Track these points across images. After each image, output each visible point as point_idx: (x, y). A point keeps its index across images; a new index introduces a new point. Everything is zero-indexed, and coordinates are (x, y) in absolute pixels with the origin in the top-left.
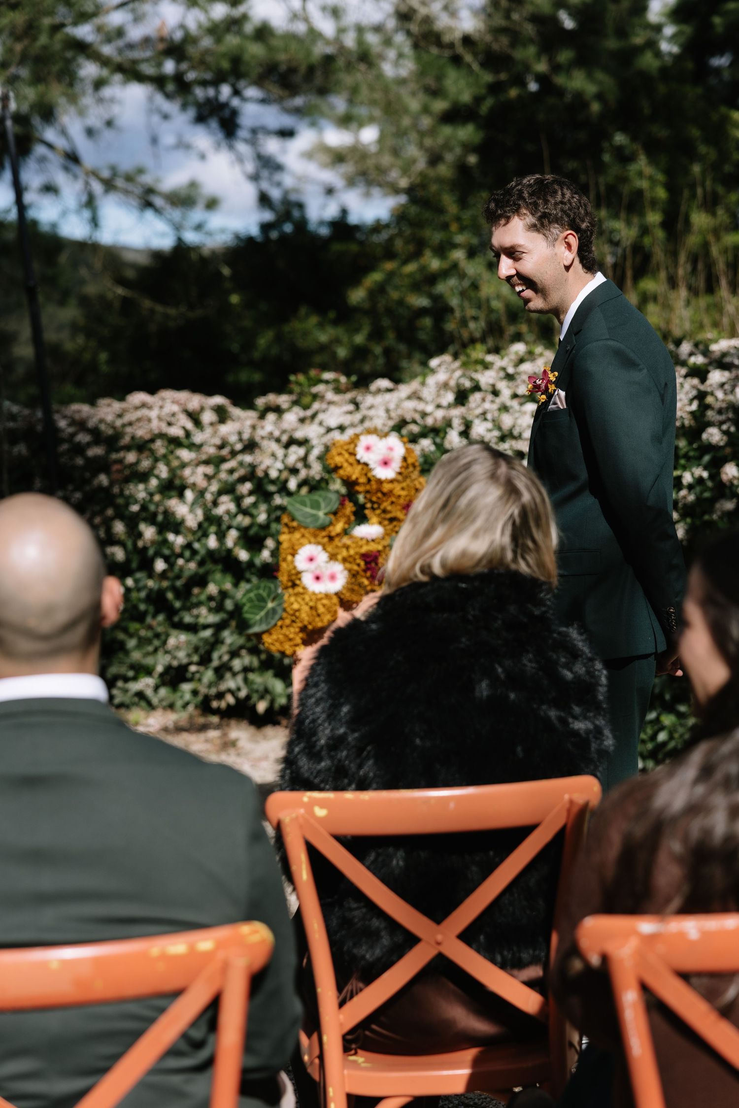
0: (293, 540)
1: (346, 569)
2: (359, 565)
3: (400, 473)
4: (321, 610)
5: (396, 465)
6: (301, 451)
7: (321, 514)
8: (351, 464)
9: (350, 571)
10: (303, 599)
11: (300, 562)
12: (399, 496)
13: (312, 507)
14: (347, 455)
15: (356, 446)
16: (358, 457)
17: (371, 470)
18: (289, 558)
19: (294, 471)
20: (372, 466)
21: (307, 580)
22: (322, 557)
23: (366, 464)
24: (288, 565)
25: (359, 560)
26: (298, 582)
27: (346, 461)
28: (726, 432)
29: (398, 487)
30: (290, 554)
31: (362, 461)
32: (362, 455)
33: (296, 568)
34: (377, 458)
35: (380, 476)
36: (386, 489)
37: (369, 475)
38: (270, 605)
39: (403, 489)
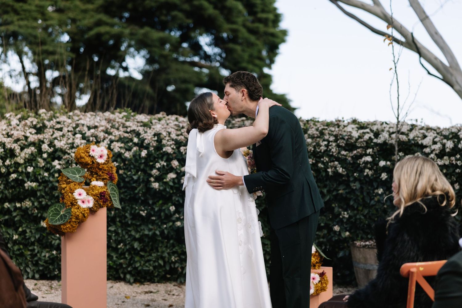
0: (72, 187)
1: (94, 198)
2: (98, 197)
3: (106, 161)
4: (86, 215)
5: (105, 157)
7: (77, 176)
8: (87, 157)
9: (95, 199)
10: (80, 210)
11: (76, 195)
12: (105, 170)
13: (72, 174)
14: (86, 153)
15: (90, 149)
16: (90, 154)
17: (95, 159)
18: (70, 194)
20: (96, 157)
21: (80, 203)
22: (84, 193)
23: (93, 157)
24: (69, 197)
25: (98, 195)
26: (75, 204)
27: (86, 155)
28: (173, 149)
29: (105, 166)
30: (70, 193)
31: (91, 155)
32: (92, 153)
33: (74, 198)
34: (97, 154)
35: (99, 162)
36: (100, 167)
37: (94, 161)
38: (62, 213)
39: (107, 167)
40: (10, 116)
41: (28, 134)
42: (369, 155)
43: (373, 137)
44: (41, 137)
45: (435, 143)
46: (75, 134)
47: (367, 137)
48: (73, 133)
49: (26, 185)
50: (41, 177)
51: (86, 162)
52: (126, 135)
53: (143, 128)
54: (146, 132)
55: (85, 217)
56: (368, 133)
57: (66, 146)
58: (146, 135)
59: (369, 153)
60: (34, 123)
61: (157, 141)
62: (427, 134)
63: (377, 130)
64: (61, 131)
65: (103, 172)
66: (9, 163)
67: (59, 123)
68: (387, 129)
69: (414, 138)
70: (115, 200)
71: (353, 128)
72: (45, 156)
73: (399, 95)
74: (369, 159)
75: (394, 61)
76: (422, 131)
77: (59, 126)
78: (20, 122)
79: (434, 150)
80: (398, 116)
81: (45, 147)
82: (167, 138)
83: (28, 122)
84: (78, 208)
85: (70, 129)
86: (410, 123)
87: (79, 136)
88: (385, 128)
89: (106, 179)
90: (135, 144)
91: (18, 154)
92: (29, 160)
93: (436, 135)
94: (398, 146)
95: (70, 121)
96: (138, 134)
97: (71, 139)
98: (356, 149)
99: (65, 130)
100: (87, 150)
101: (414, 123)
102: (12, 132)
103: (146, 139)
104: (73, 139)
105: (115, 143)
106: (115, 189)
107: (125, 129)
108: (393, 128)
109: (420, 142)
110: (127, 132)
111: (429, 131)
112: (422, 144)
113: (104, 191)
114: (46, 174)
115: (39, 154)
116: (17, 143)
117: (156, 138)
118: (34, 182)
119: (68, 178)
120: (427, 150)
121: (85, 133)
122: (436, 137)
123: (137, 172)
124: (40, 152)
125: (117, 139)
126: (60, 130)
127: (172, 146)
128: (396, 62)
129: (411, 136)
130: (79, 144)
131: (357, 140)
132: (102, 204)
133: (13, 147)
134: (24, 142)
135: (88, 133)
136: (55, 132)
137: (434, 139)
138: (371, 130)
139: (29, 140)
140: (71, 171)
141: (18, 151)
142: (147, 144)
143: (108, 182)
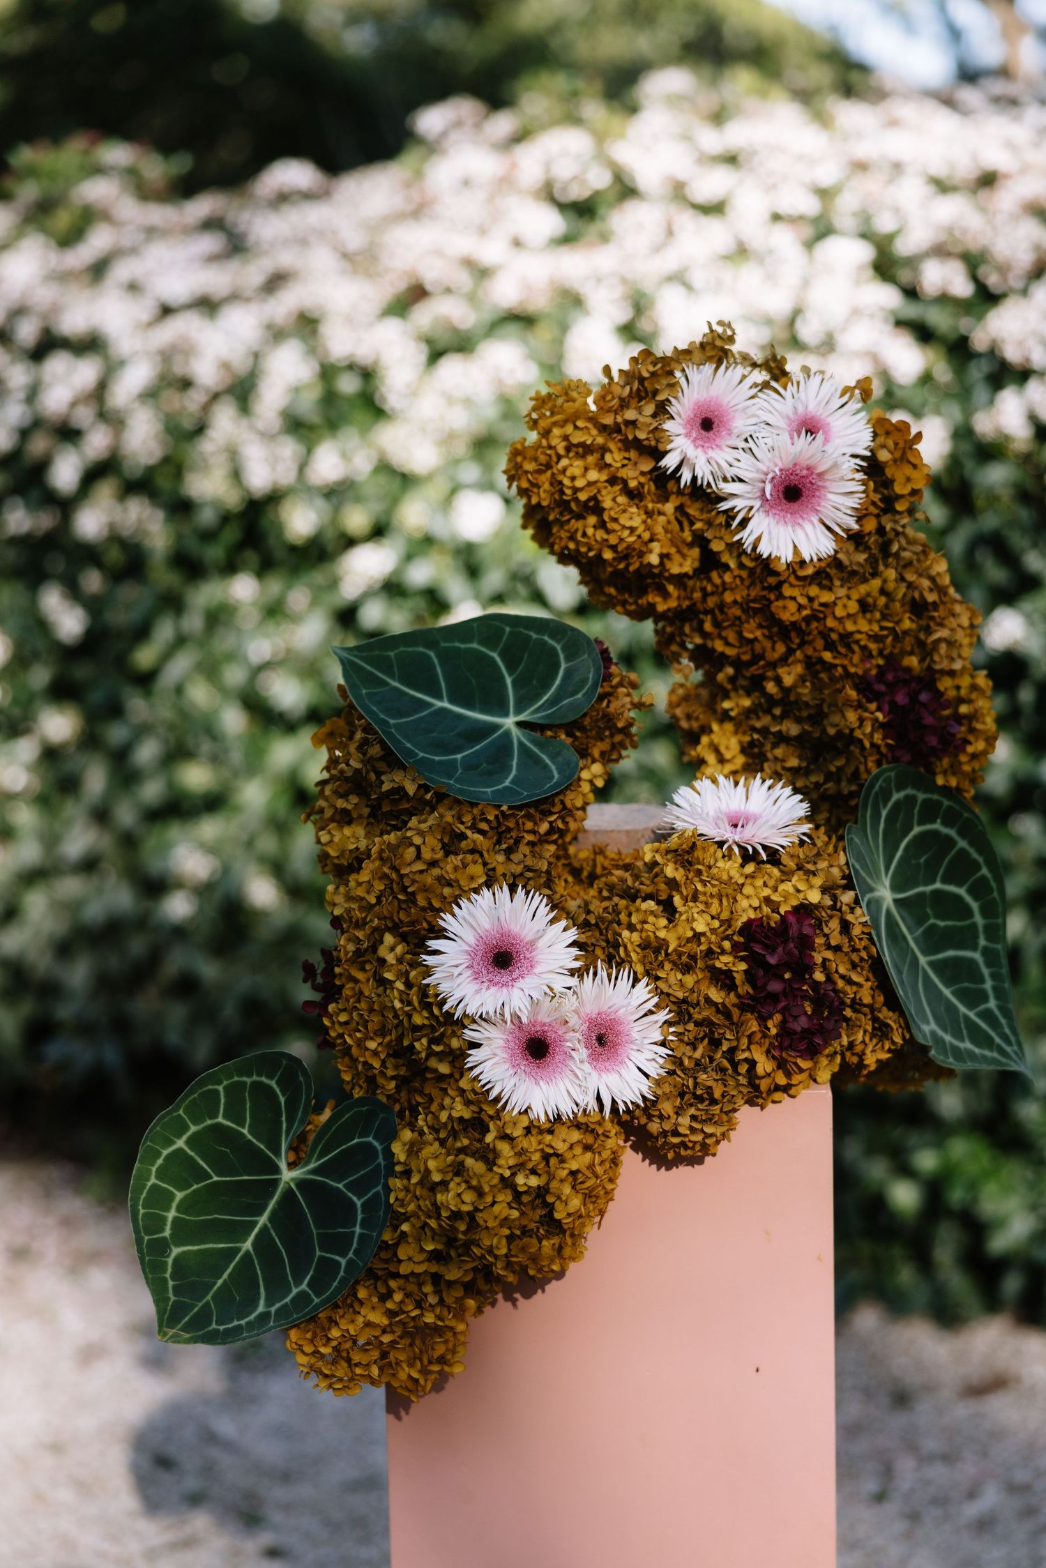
0: (409, 861)
1: (664, 997)
2: (724, 979)
3: (856, 539)
4: (566, 1205)
5: (843, 500)
6: (85, 373)
8: (635, 495)
9: (682, 1010)
10: (489, 1158)
12: (843, 641)
14: (614, 458)
15: (662, 410)
16: (670, 462)
18: (391, 949)
19: (68, 433)
20: (739, 495)
22: (550, 940)
23: (703, 495)
24: (383, 983)
25: (723, 962)
26: (444, 1069)
27: (613, 481)
29: (843, 598)
30: (395, 929)
31: (686, 477)
32: (685, 453)
33: (430, 1000)
34: (755, 465)
35: (764, 550)
36: (788, 613)
37: (718, 543)
38: (288, 1176)
39: (864, 606)
51: (625, 556)
55: (553, 1226)
65: (814, 669)
84: (478, 1125)
87: (845, 250)
89: (841, 746)
100: (630, 414)
104: (803, 280)
106: (962, 843)
113: (804, 910)
132: (764, 1065)
135: (922, 230)
140: (444, 656)
141: (402, 373)
143: (873, 778)
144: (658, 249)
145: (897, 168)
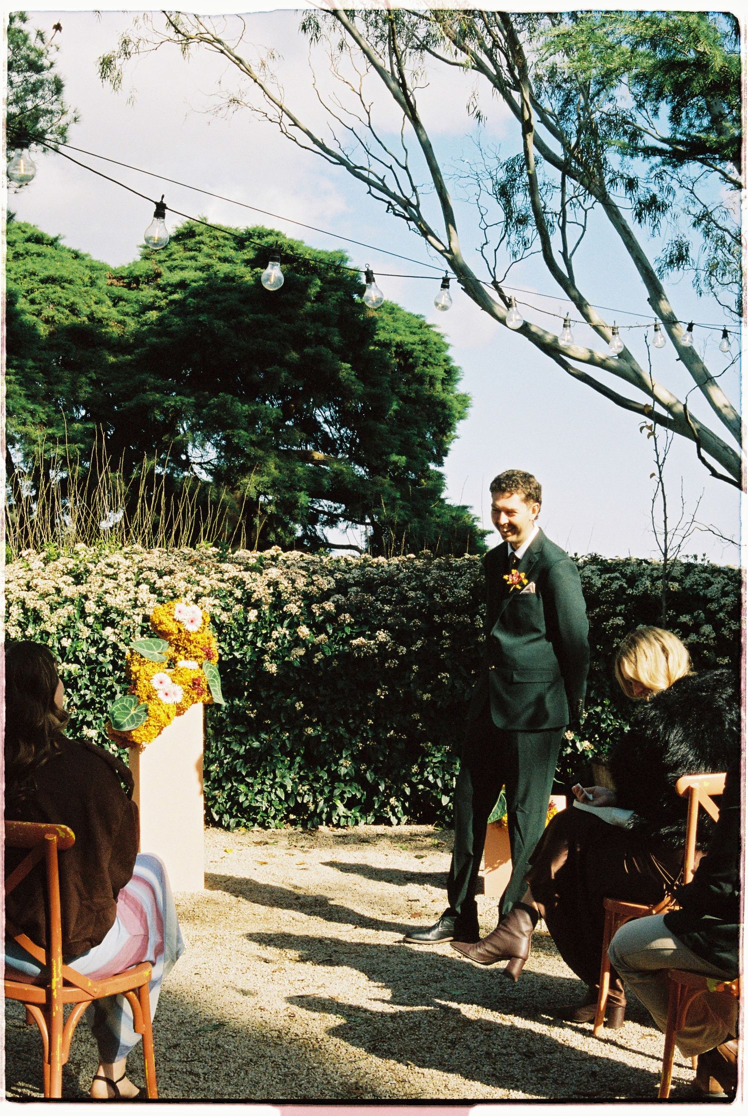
0: (147, 670)
1: (182, 688)
2: (190, 686)
3: (200, 628)
4: (171, 715)
5: (199, 622)
7: (156, 653)
8: (170, 621)
9: (184, 690)
10: (162, 707)
11: (155, 684)
12: (199, 642)
13: (148, 649)
14: (168, 616)
15: (174, 610)
16: (175, 617)
17: (183, 625)
18: (145, 682)
20: (185, 622)
21: (161, 695)
22: (168, 680)
23: (179, 622)
24: (145, 686)
25: (189, 683)
26: (154, 697)
27: (168, 619)
28: (300, 607)
29: (199, 636)
30: (146, 679)
31: (177, 619)
32: (177, 616)
33: (152, 688)
34: (187, 618)
35: (188, 629)
36: (191, 638)
37: (182, 629)
38: (133, 712)
39: (201, 638)
40: (29, 554)
41: (62, 585)
42: (620, 614)
43: (625, 585)
44: (83, 589)
45: (725, 594)
46: (138, 584)
47: (615, 586)
48: (135, 582)
49: (59, 667)
50: (84, 654)
51: (168, 631)
52: (222, 585)
53: (249, 573)
54: (255, 580)
55: (169, 718)
56: (617, 578)
57: (124, 604)
58: (254, 584)
59: (620, 610)
60: (70, 566)
61: (273, 594)
62: (712, 579)
63: (632, 573)
64: (116, 579)
65: (195, 647)
66: (33, 633)
67: (110, 565)
68: (648, 572)
69: (692, 586)
70: (215, 691)
71: (593, 571)
72: (90, 620)
73: (666, 518)
74: (619, 621)
75: (657, 463)
76: (704, 575)
77: (110, 571)
78: (45, 564)
79: (725, 604)
80: (666, 550)
81: (90, 606)
82: (290, 589)
83: (59, 564)
84: (159, 704)
85: (130, 575)
86: (684, 561)
87: (144, 587)
88: (644, 569)
89: (201, 657)
90: (238, 601)
91: (46, 618)
92: (64, 627)
93: (726, 581)
94: (667, 599)
95: (128, 563)
96: (241, 583)
97: (132, 592)
98: (599, 606)
99: (122, 577)
100: (170, 610)
101: (692, 561)
102: (35, 581)
103: (255, 591)
104: (136, 593)
105: (203, 598)
106: (215, 672)
107: (219, 576)
108: (657, 569)
109: (701, 593)
110: (222, 581)
111: (716, 574)
112: (705, 596)
113: (199, 677)
114: (93, 650)
115: (81, 617)
116: (43, 599)
117: (271, 591)
118: (72, 663)
119: (142, 657)
120: (714, 606)
121: (155, 583)
122: (727, 585)
123: (242, 645)
124: (83, 614)
125: (206, 592)
126: (114, 577)
127: (298, 603)
128: (660, 463)
129: (688, 582)
130: (146, 600)
131: (600, 589)
132: (195, 697)
133: (38, 607)
134: (56, 598)
135: (160, 583)
136: (106, 580)
137: (723, 588)
138: (621, 573)
139: (64, 593)
140: (145, 644)
141: (45, 612)
142: (256, 601)
143: (205, 662)
144: (101, 586)
145: (150, 569)
